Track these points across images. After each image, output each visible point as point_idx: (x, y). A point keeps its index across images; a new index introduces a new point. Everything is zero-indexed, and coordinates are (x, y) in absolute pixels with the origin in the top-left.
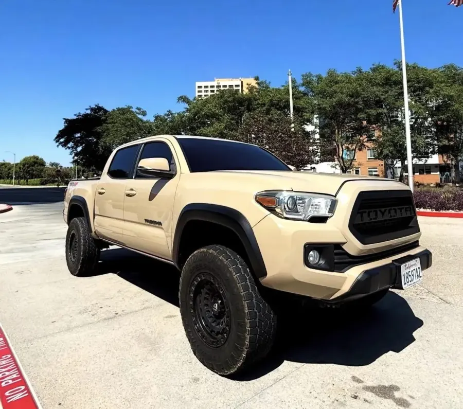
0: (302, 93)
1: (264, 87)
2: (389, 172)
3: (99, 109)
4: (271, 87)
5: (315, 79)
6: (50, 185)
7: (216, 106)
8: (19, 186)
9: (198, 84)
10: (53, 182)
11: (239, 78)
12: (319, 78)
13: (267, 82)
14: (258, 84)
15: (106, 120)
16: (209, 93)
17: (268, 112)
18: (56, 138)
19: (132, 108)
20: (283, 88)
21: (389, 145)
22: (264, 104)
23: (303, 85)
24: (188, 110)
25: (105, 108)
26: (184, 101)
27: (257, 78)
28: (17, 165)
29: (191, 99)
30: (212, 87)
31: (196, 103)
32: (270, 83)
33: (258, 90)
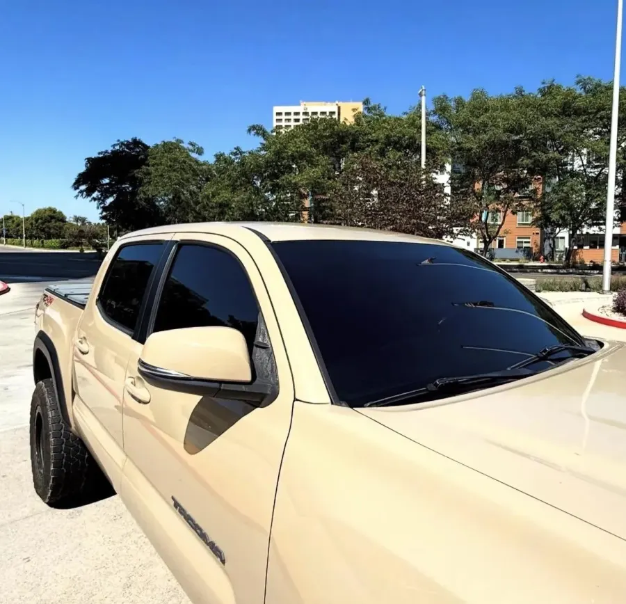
0: (433, 125)
1: (377, 115)
2: (547, 243)
3: (136, 143)
4: (388, 114)
5: (452, 104)
6: (73, 249)
7: (305, 143)
8: (31, 248)
9: (277, 109)
10: (78, 245)
11: (334, 102)
12: (460, 102)
13: (382, 107)
14: (369, 109)
15: (146, 159)
16: (293, 124)
17: (382, 153)
18: (75, 184)
19: (183, 143)
20: (405, 117)
21: (561, 208)
22: (377, 141)
23: (435, 113)
24: (264, 148)
25: (144, 142)
26: (257, 134)
27: (366, 102)
28: (27, 219)
29: (269, 130)
30: (297, 114)
31: (276, 137)
32: (385, 109)
33: (369, 119)
